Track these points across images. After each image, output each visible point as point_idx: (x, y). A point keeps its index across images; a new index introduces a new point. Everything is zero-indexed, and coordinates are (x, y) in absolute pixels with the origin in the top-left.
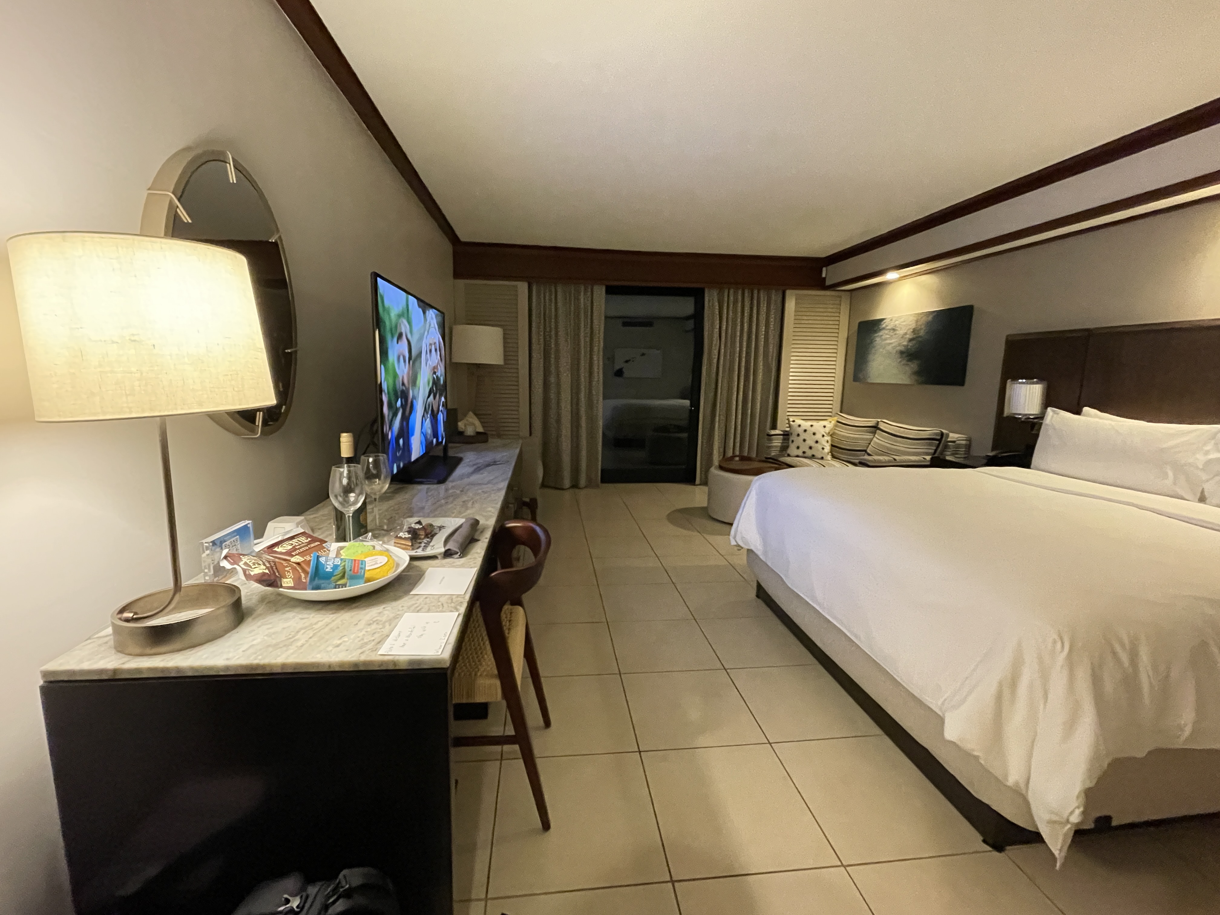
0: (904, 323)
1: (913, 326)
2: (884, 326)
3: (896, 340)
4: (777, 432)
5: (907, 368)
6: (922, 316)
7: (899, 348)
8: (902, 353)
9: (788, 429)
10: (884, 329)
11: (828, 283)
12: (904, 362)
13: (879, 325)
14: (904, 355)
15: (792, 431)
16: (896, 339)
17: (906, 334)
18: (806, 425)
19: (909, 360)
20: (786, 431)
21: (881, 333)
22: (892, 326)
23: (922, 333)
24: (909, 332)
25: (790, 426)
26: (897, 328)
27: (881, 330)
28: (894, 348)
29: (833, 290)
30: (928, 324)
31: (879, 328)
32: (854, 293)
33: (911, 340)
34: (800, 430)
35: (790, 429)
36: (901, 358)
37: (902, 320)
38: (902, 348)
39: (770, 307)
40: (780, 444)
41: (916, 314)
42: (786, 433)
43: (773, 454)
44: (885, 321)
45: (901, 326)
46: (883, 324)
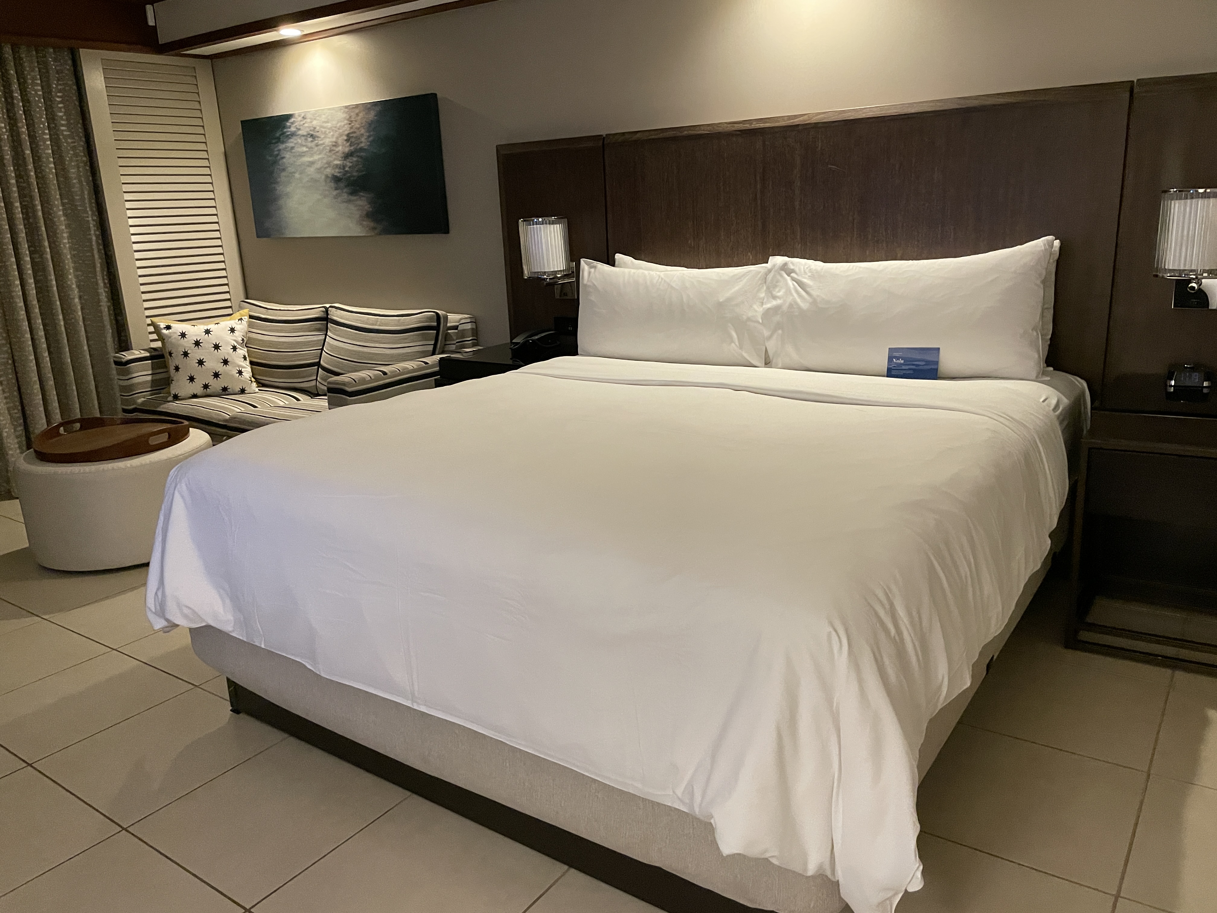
0: (329, 125)
1: (347, 129)
2: (293, 129)
3: (320, 156)
4: (136, 353)
5: (352, 207)
6: (357, 111)
7: (329, 171)
8: (336, 180)
9: (158, 344)
10: (293, 134)
11: (163, 39)
12: (345, 196)
13: (284, 127)
14: (342, 185)
15: (169, 348)
16: (320, 154)
17: (336, 145)
18: (195, 331)
19: (353, 193)
20: (155, 349)
21: (291, 143)
22: (308, 130)
23: (364, 143)
24: (340, 141)
25: (161, 338)
26: (317, 134)
27: (289, 137)
28: (319, 170)
29: (177, 55)
30: (371, 126)
31: (283, 133)
32: (219, 62)
33: (347, 156)
34: (187, 344)
35: (163, 343)
36: (336, 189)
37: (323, 118)
38: (337, 172)
39: (49, 86)
40: (149, 378)
41: (346, 107)
42: (154, 353)
43: (140, 400)
44: (292, 120)
45: (323, 130)
46: (290, 127)
